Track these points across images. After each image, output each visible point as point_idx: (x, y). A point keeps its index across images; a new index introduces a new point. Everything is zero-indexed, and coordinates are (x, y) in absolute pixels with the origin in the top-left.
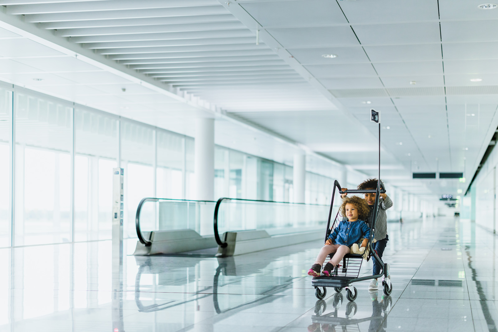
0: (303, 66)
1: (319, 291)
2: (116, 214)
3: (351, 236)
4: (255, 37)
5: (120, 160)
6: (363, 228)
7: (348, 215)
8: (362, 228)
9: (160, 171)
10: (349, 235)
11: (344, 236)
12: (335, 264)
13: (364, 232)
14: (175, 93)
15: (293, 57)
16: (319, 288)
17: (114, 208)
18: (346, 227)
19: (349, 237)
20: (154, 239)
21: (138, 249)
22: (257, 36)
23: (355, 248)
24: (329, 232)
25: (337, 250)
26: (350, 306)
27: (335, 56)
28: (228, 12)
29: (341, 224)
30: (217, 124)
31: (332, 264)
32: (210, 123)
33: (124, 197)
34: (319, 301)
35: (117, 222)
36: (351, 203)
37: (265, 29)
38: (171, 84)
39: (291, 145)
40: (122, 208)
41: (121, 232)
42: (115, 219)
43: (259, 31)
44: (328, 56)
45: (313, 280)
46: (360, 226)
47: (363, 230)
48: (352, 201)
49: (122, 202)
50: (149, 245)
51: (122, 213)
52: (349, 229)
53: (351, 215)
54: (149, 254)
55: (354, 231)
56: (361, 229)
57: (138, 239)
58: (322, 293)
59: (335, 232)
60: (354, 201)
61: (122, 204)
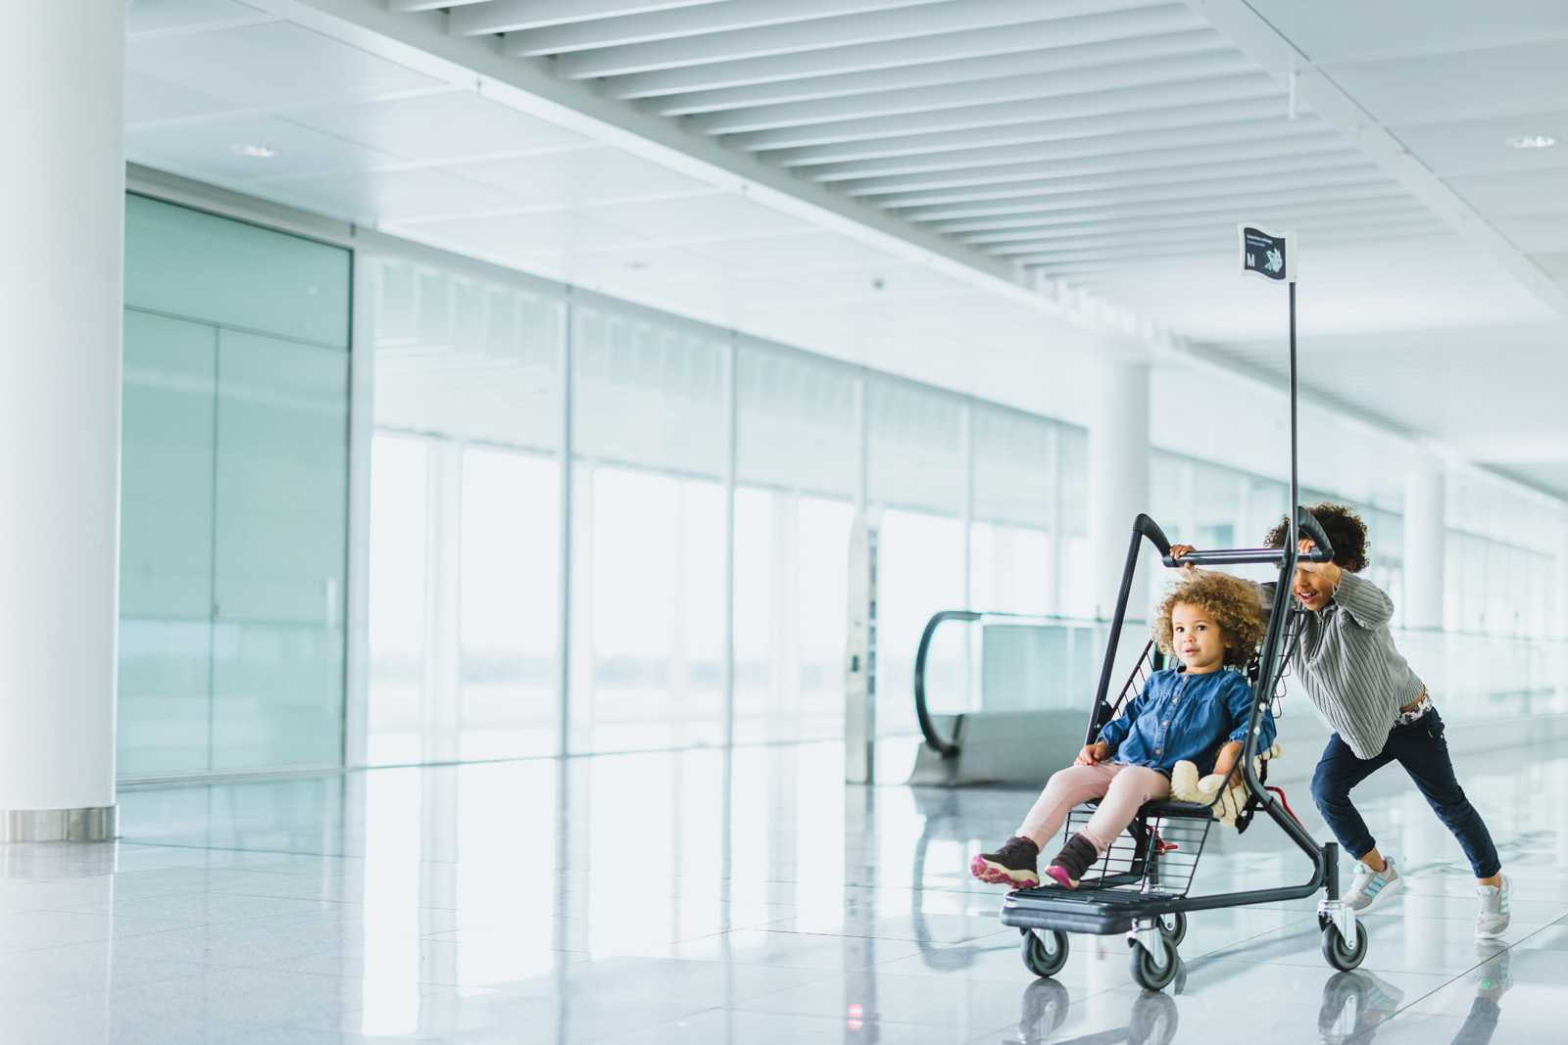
0: (1441, 180)
1: (1035, 945)
2: (855, 660)
3: (1179, 729)
4: (1285, 97)
5: (866, 502)
6: (1231, 701)
7: (1180, 649)
8: (1227, 701)
9: (982, 532)
10: (1173, 727)
11: (1154, 730)
12: (1101, 841)
13: (1236, 714)
14: (1030, 286)
15: (1407, 151)
16: (1038, 932)
17: (850, 640)
18: (1169, 693)
19: (1173, 736)
20: (969, 737)
21: (920, 765)
22: (1292, 92)
23: (1185, 780)
24: (1103, 713)
25: (1110, 786)
26: (1145, 1010)
27: (1550, 142)
28: (1201, 22)
29: (1153, 683)
30: (1158, 381)
31: (1087, 840)
32: (1137, 378)
33: (880, 609)
34: (1037, 984)
35: (859, 682)
36: (1193, 602)
37: (1318, 68)
38: (1019, 262)
39: (1395, 441)
40: (872, 639)
41: (871, 714)
42: (854, 676)
43: (1298, 73)
44: (1527, 142)
45: (1008, 900)
46: (1219, 692)
47: (1231, 708)
48: (1197, 594)
49: (872, 623)
50: (951, 754)
51: (872, 656)
52: (1175, 701)
53: (1194, 651)
54: (953, 782)
55: (1194, 709)
56: (1223, 703)
57: (922, 738)
58: (1050, 953)
59: (1126, 715)
60: (1206, 594)
61: (873, 630)
